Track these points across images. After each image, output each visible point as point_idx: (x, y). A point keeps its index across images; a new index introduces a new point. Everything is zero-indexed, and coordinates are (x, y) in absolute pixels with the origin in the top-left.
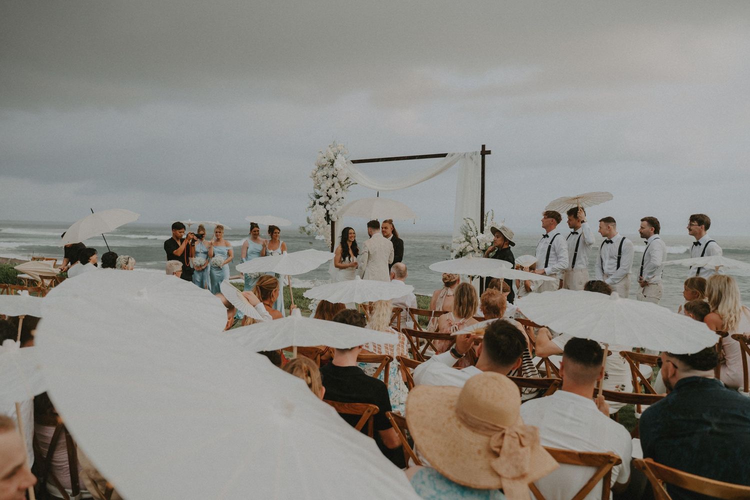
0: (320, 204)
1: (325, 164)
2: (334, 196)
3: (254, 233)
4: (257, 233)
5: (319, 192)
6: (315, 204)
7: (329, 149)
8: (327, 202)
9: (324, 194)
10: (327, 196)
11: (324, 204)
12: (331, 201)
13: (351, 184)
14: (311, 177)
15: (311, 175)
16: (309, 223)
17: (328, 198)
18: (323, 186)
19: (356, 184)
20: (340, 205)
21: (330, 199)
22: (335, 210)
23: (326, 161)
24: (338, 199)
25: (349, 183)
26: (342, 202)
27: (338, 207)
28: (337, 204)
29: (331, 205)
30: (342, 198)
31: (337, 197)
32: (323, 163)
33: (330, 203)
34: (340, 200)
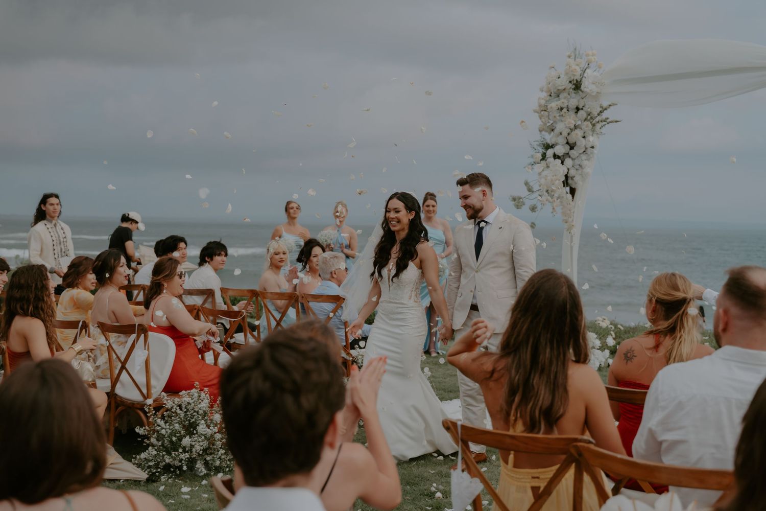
0: (555, 156)
1: (563, 87)
2: (582, 143)
3: (427, 209)
4: (431, 208)
5: (549, 138)
6: (544, 157)
7: (571, 61)
8: (567, 155)
9: (561, 140)
10: (568, 143)
11: (561, 158)
12: (572, 153)
13: (608, 121)
14: (535, 111)
15: (536, 107)
16: (530, 190)
17: (568, 147)
18: (560, 127)
19: (616, 122)
20: (588, 160)
21: (572, 148)
22: (580, 168)
23: (563, 83)
24: (586, 148)
25: (604, 121)
26: (592, 153)
27: (585, 163)
28: (584, 157)
29: (573, 159)
30: (593, 147)
31: (583, 145)
32: (559, 86)
33: (572, 156)
34: (589, 150)
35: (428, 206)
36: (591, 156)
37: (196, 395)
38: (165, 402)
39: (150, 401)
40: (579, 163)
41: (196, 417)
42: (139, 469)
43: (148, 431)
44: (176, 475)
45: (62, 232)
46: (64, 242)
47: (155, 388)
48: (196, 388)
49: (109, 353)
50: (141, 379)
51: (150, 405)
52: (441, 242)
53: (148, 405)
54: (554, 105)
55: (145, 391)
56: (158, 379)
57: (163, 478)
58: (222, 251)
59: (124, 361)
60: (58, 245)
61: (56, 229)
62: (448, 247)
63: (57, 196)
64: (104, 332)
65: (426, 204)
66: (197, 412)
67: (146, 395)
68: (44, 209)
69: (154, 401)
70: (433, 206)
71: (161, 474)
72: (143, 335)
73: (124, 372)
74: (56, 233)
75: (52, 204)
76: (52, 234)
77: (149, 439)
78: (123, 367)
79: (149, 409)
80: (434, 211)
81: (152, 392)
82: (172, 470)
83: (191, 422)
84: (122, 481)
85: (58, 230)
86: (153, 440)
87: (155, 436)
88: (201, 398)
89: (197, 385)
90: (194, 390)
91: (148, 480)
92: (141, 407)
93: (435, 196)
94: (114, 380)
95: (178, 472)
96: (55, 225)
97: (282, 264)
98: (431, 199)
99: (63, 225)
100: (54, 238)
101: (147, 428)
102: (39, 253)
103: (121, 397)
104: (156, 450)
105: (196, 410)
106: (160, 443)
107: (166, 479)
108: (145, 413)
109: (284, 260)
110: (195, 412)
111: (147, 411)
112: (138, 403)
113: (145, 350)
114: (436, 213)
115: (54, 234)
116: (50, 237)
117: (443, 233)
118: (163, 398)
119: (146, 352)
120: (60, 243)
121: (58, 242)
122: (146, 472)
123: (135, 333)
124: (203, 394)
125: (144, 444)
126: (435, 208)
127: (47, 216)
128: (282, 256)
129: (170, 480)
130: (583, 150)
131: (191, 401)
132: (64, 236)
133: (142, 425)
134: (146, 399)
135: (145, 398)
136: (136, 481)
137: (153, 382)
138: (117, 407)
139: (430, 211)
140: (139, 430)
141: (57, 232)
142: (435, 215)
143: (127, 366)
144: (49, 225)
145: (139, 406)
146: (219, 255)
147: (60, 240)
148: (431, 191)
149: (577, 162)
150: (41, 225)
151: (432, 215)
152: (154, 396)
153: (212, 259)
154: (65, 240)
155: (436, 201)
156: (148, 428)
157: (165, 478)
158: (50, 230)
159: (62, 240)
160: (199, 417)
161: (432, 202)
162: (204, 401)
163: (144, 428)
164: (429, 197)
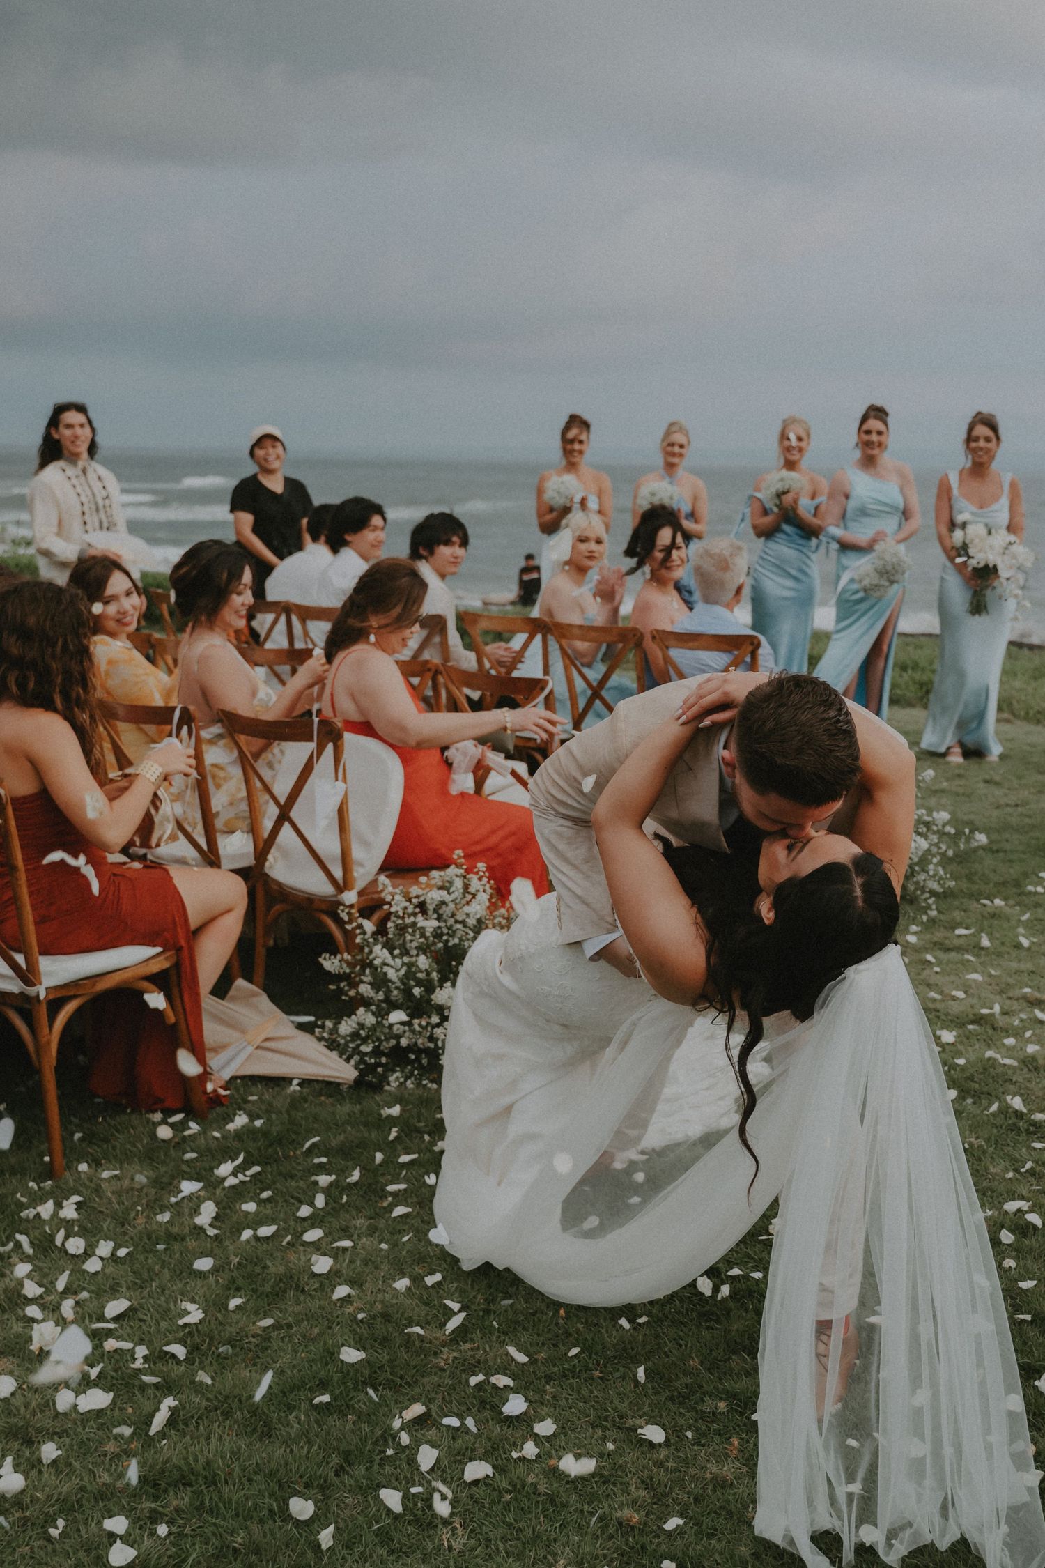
35: (868, 432)
37: (458, 883)
38: (388, 899)
39: (350, 897)
41: (459, 934)
42: (334, 1054)
43: (349, 964)
44: (421, 1067)
45: (100, 485)
46: (104, 507)
47: (362, 865)
48: (459, 866)
49: (247, 781)
50: (328, 845)
51: (351, 906)
52: (896, 509)
53: (347, 907)
55: (338, 873)
56: (366, 844)
57: (395, 1079)
58: (455, 534)
59: (286, 802)
60: (94, 513)
61: (86, 478)
62: (906, 519)
63: (81, 409)
64: (236, 736)
65: (865, 427)
66: (463, 922)
67: (341, 881)
68: (56, 436)
69: (361, 894)
70: (880, 433)
71: (390, 1069)
72: (330, 746)
73: (287, 827)
74: (87, 488)
75: (69, 426)
76: (79, 490)
77: (354, 985)
78: (284, 816)
79: (349, 914)
80: (880, 444)
81: (355, 874)
82: (413, 1057)
83: (450, 944)
84: (295, 1082)
85: (92, 483)
86: (365, 989)
87: (367, 979)
88: (472, 890)
89: (460, 857)
90: (452, 870)
91: (358, 1083)
92: (332, 908)
93: (886, 414)
94: (261, 844)
95: (425, 1061)
96: (84, 471)
97: (591, 563)
98: (876, 417)
99: (101, 470)
100: (84, 499)
101: (346, 956)
102: (55, 529)
103: (279, 884)
104: (373, 1014)
105: (459, 918)
106: (381, 996)
107: (402, 1080)
108: (340, 923)
109: (596, 555)
110: (457, 922)
111: (346, 918)
112: (323, 899)
113: (337, 780)
114: (886, 448)
115: (84, 491)
116: (75, 496)
117: (898, 490)
118: (382, 891)
119: (340, 784)
120: (97, 510)
121: (93, 507)
122: (352, 1062)
123: (311, 740)
124: (474, 879)
125: (343, 997)
126: (882, 438)
127: (65, 452)
128: (593, 546)
129: (409, 1082)
131: (448, 898)
132: (104, 494)
133: (334, 951)
134: (342, 892)
135: (341, 888)
136: (329, 1083)
137: (357, 852)
138: (269, 907)
139: (873, 443)
140: (330, 964)
141: (90, 487)
142: (883, 452)
143: (293, 814)
144: (71, 471)
145: (323, 907)
146: (448, 543)
147: (96, 504)
148: (879, 403)
150: (53, 472)
151: (876, 452)
152: (360, 884)
153: (432, 553)
154: (107, 502)
155: (886, 423)
156: (349, 957)
157: (397, 1078)
158: (74, 481)
159: (100, 503)
160: (467, 933)
161: (878, 425)
162: (478, 897)
163: (339, 956)
164: (872, 413)
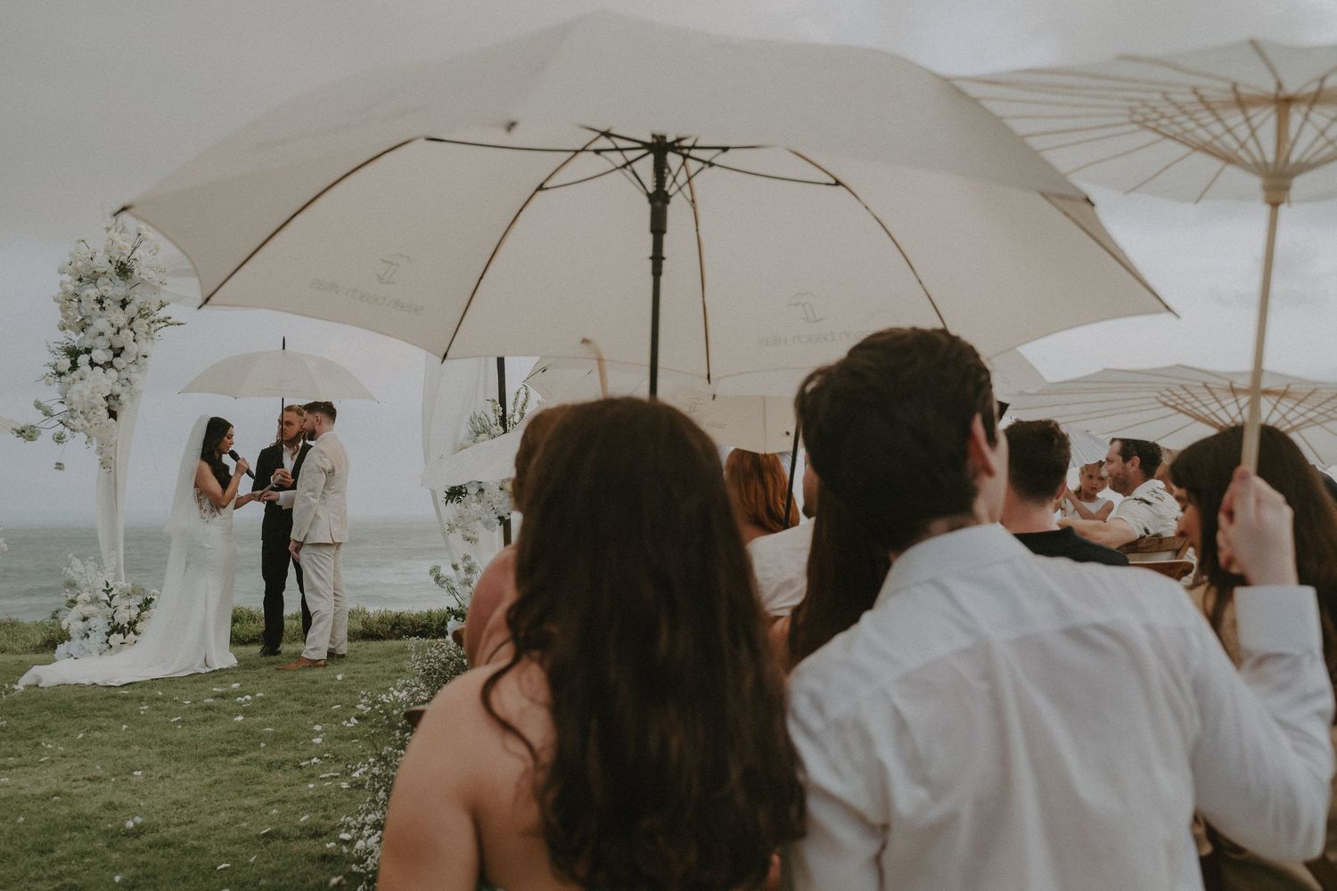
0: (93, 364)
1: (103, 270)
2: (132, 348)
5: (77, 340)
6: (74, 365)
8: (110, 363)
9: (102, 343)
10: (111, 348)
11: (102, 368)
12: (117, 361)
13: (170, 321)
14: (55, 301)
16: (47, 413)
17: (112, 353)
18: (100, 324)
19: (178, 324)
20: (139, 372)
21: (117, 355)
22: (128, 384)
23: (101, 263)
24: (137, 357)
25: (164, 321)
26: (144, 364)
27: (135, 376)
28: (133, 368)
29: (118, 371)
30: (146, 357)
31: (135, 352)
32: (98, 267)
33: (116, 366)
34: (141, 360)
36: (144, 367)
40: (126, 376)
54: (91, 292)
130: (134, 359)
149: (124, 375)
